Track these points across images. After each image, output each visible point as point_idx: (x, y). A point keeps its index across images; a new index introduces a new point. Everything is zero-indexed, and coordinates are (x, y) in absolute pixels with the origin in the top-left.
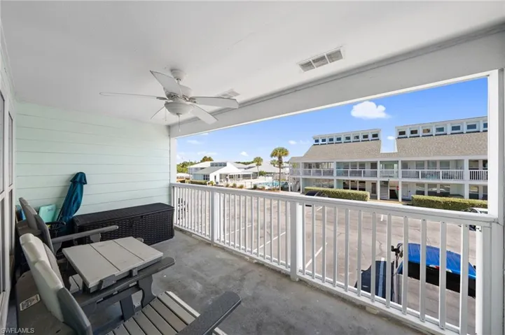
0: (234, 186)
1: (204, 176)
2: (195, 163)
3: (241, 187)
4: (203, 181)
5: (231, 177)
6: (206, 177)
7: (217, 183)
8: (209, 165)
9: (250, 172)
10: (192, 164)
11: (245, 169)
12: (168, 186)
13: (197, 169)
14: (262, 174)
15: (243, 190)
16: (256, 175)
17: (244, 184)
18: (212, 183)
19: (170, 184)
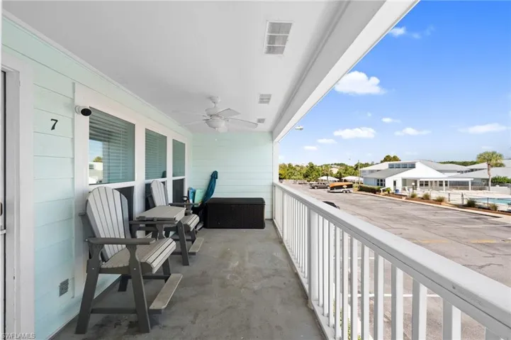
0: (426, 198)
1: (378, 180)
2: (372, 165)
3: (440, 201)
4: (376, 187)
5: (425, 184)
6: (381, 182)
7: (397, 191)
8: (387, 167)
9: (468, 178)
10: (367, 165)
11: (462, 172)
12: (271, 184)
13: (372, 171)
14: (497, 182)
15: (443, 205)
16: (482, 184)
17: (447, 196)
18: (388, 190)
19: (273, 183)
